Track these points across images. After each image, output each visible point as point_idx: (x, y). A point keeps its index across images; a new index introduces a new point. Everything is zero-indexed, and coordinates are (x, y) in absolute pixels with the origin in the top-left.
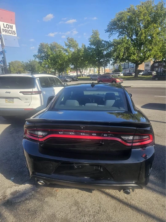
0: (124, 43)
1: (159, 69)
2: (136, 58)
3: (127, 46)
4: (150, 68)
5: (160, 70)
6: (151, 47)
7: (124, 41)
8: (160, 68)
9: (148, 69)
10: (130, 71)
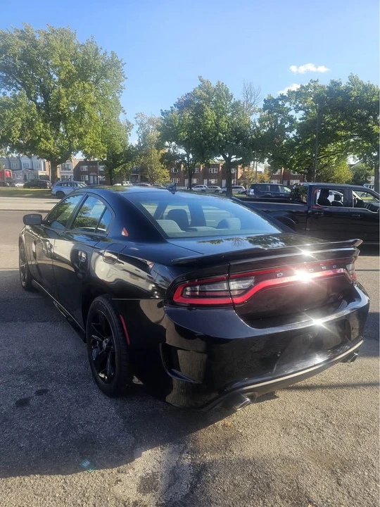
0: (20, 108)
1: (92, 178)
2: (52, 149)
3: (27, 117)
4: (72, 175)
5: (94, 180)
6: (81, 130)
7: (21, 104)
8: (94, 176)
9: (69, 175)
10: (25, 176)
